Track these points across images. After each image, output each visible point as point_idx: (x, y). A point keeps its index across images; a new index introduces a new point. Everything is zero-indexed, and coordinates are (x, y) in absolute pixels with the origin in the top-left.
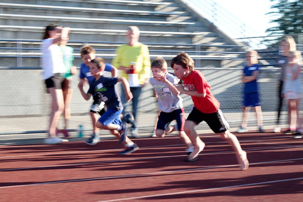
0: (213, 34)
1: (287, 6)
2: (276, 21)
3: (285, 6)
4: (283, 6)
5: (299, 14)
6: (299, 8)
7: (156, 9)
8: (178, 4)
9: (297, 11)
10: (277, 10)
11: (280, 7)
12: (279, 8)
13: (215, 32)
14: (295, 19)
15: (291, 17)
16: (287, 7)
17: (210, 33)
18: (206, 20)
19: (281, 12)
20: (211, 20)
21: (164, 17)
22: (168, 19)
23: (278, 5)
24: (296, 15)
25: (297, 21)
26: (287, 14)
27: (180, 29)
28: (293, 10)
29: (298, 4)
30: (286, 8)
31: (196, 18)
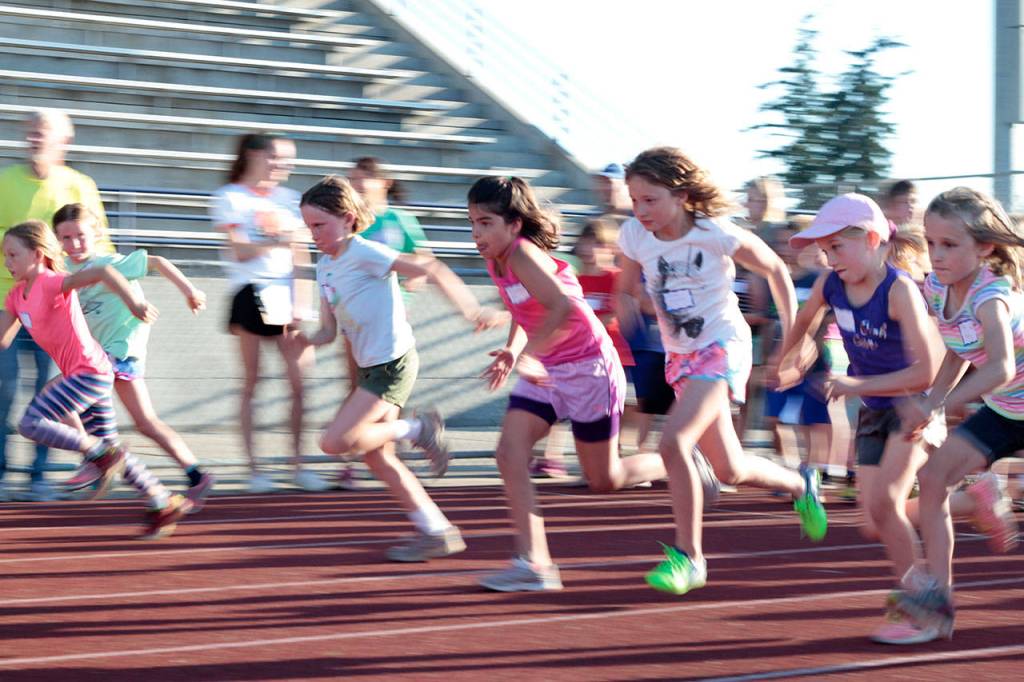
0: (556, 175)
1: (815, 106)
2: (775, 154)
3: (806, 106)
4: (799, 104)
5: (853, 133)
6: (851, 114)
7: (368, 90)
8: (442, 75)
9: (846, 122)
10: (780, 117)
11: (788, 108)
12: (788, 112)
13: (563, 170)
14: (839, 150)
15: (826, 143)
16: (815, 109)
17: (548, 174)
18: (533, 131)
19: (794, 123)
20: (550, 130)
21: (393, 116)
22: (408, 122)
23: (784, 101)
24: (841, 136)
25: (846, 155)
26: (812, 131)
27: (445, 158)
28: (832, 120)
29: (849, 98)
30: (811, 113)
31: (500, 122)
